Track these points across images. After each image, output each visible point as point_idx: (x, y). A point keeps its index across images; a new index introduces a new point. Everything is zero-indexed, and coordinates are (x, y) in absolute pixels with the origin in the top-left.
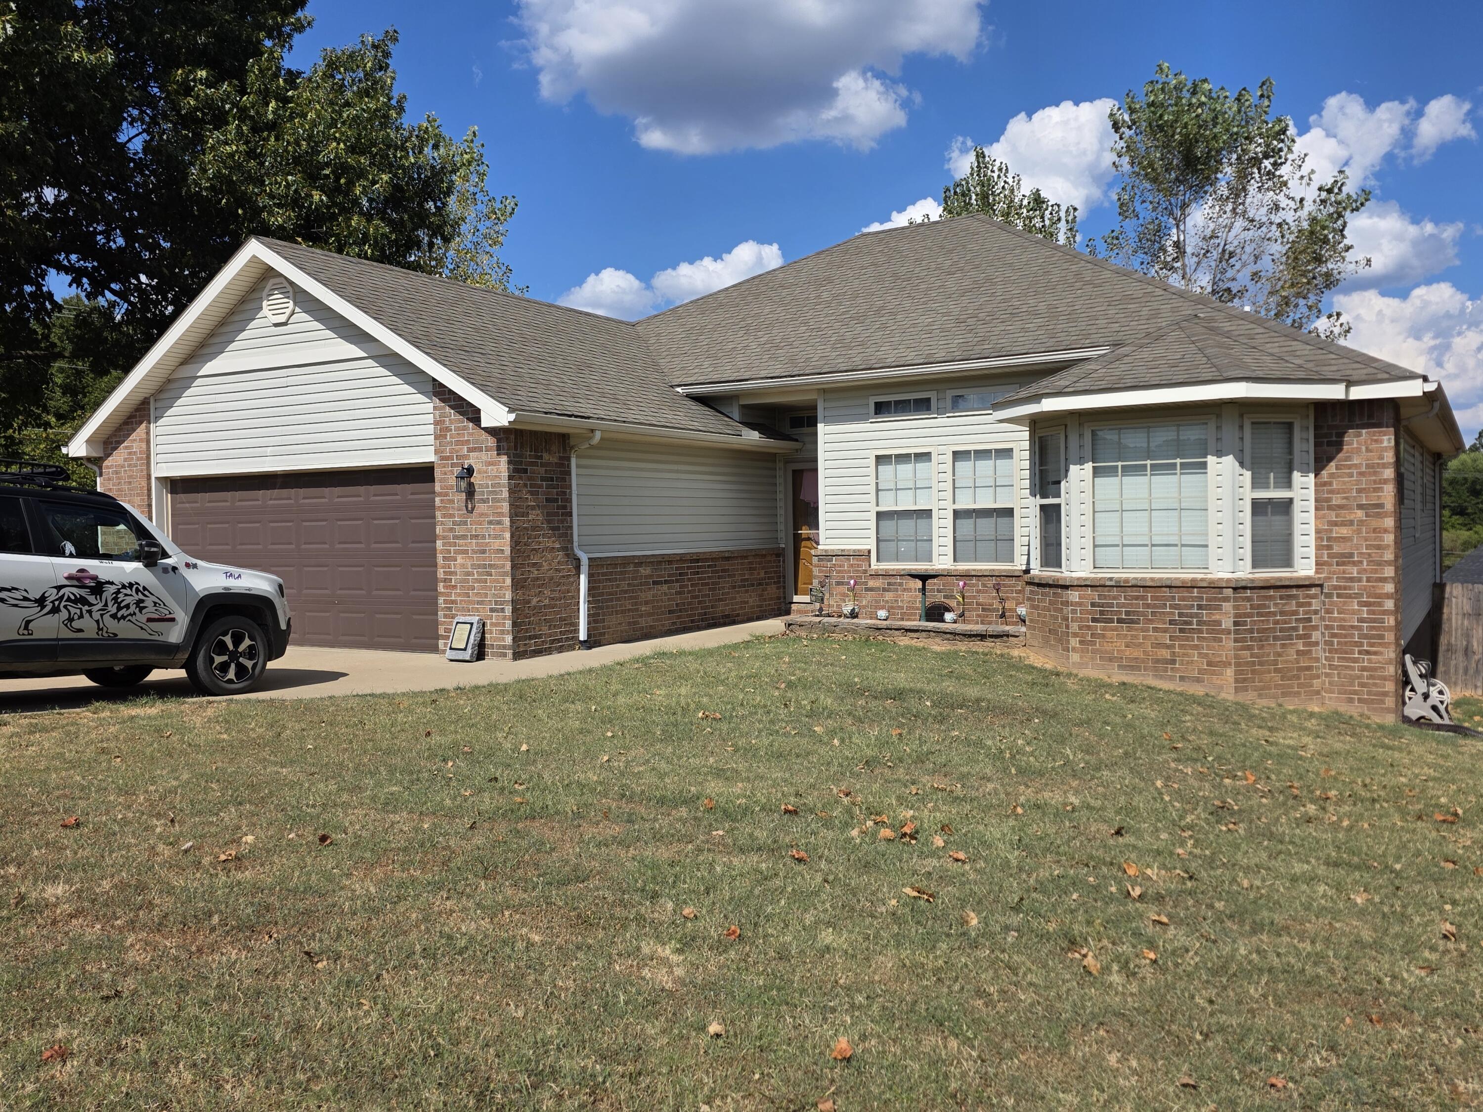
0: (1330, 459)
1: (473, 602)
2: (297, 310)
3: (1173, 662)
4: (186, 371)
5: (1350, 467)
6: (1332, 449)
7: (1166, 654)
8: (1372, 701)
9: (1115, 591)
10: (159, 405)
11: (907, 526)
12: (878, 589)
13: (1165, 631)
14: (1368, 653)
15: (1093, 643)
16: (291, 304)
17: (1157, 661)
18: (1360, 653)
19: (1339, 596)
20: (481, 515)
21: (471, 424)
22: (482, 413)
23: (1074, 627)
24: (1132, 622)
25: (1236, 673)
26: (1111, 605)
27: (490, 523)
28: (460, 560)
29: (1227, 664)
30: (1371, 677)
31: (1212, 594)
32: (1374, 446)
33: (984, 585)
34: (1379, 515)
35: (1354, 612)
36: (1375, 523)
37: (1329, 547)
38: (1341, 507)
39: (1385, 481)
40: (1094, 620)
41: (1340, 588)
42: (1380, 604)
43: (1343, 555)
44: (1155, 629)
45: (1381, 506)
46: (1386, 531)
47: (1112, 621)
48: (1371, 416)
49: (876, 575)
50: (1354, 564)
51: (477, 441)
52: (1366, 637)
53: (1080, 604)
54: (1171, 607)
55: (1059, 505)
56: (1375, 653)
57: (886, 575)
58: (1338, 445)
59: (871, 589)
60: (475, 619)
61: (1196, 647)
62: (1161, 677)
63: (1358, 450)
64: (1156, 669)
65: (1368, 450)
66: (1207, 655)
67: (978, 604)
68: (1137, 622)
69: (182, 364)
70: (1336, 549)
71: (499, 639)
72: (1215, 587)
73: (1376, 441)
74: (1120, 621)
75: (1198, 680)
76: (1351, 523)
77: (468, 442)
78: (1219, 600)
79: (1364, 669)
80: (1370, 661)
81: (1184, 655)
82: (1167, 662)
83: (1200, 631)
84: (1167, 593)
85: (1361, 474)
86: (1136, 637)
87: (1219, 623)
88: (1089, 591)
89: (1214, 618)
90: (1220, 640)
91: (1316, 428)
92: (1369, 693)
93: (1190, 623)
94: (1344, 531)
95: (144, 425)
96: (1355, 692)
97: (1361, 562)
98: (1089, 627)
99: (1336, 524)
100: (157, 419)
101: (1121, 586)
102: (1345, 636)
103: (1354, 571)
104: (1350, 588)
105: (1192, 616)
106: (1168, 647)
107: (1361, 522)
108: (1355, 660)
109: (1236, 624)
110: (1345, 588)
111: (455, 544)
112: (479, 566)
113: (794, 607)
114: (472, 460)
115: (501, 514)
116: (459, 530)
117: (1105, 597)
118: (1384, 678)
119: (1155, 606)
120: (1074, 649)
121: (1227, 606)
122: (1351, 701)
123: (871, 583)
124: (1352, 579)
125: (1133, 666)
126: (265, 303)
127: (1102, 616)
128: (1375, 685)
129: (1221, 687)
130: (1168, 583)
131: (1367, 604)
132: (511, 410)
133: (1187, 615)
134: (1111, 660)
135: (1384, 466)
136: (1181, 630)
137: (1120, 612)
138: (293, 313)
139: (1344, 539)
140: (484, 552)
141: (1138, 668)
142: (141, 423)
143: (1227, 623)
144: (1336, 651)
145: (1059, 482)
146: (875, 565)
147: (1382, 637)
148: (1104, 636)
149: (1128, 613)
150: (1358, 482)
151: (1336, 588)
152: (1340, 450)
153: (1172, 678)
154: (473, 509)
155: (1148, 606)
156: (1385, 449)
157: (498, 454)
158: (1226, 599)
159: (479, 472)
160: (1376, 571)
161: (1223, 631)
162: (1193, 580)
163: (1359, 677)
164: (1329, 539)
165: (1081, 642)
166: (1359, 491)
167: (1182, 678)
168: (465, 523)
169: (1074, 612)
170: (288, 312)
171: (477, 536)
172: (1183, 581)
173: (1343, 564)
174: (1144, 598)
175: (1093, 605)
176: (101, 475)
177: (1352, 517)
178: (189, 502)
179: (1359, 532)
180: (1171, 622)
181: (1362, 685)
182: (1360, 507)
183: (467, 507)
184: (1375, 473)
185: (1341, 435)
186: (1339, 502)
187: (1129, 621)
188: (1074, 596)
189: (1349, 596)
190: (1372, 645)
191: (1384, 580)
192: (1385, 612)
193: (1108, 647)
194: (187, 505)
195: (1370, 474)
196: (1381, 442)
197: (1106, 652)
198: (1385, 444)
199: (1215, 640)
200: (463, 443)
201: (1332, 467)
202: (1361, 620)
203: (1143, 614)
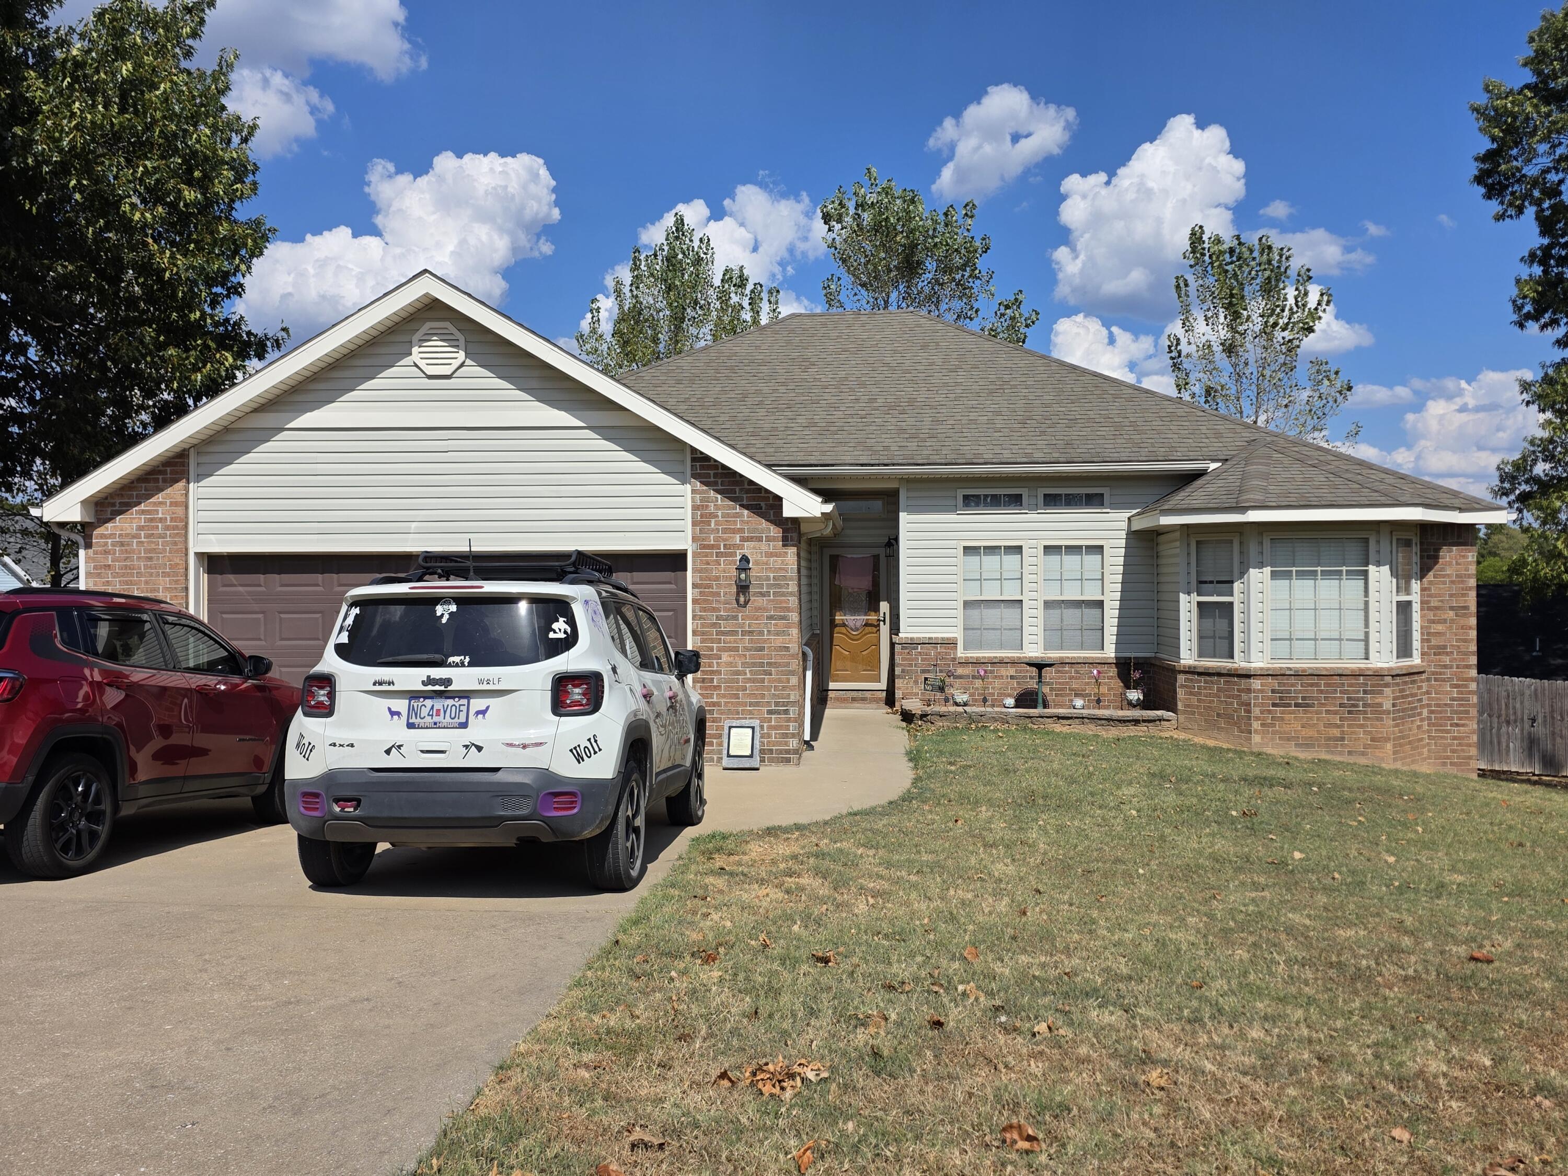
0: (1429, 570)
1: (745, 704)
2: (468, 362)
3: (1343, 739)
4: (268, 420)
5: (1444, 576)
6: (1430, 561)
7: (1336, 732)
8: (1460, 764)
9: (1293, 680)
10: (203, 459)
11: (992, 616)
12: (968, 677)
13: (1336, 713)
14: (1457, 725)
15: (1273, 725)
16: (461, 355)
17: (1329, 739)
18: (1451, 725)
19: (1436, 680)
20: (758, 609)
21: (746, 512)
22: (784, 501)
23: (1256, 711)
24: (1308, 705)
25: (1394, 746)
26: (1289, 692)
27: (770, 618)
28: (725, 657)
29: (1387, 739)
30: (1460, 744)
31: (1375, 681)
32: (1462, 560)
33: (1077, 672)
34: (1465, 615)
35: (1447, 693)
36: (1463, 621)
37: (1428, 641)
38: (1437, 608)
39: (1470, 589)
40: (1274, 705)
41: (1436, 673)
42: (1466, 686)
43: (1439, 647)
44: (1328, 712)
45: (1466, 608)
46: (1470, 628)
47: (1289, 705)
48: (1459, 536)
49: (966, 663)
50: (1447, 654)
51: (755, 530)
52: (1456, 712)
53: (1262, 691)
54: (1341, 692)
55: (1231, 604)
56: (1463, 725)
57: (978, 663)
58: (1435, 559)
59: (960, 677)
60: (756, 723)
61: (1362, 726)
62: (1332, 753)
63: (1450, 564)
64: (1328, 746)
65: (1457, 564)
66: (1370, 732)
67: (1071, 690)
68: (1312, 706)
69: (255, 410)
70: (1433, 642)
71: (779, 744)
72: (1378, 675)
73: (1464, 556)
74: (1297, 705)
75: (1363, 754)
76: (1445, 621)
77: (741, 530)
78: (1381, 686)
79: (1454, 738)
80: (1459, 732)
81: (1352, 733)
82: (1337, 739)
83: (1365, 712)
84: (1315, 680)
85: (1452, 582)
86: (1311, 718)
87: (1380, 705)
88: (1270, 679)
89: (1377, 701)
90: (1382, 719)
91: (1421, 544)
92: (1458, 757)
93: (1356, 706)
94: (1440, 628)
95: (181, 484)
96: (1448, 758)
97: (1452, 653)
98: (1269, 712)
99: (1433, 622)
100: (200, 477)
101: (1298, 675)
102: (1441, 712)
103: (1447, 660)
104: (1444, 673)
105: (1358, 699)
106: (1337, 726)
107: (1452, 621)
108: (1448, 732)
109: (1394, 705)
110: (1441, 674)
111: (719, 641)
112: (754, 665)
113: (831, 695)
114: (748, 549)
115: (788, 609)
116: (724, 626)
117: (1284, 685)
118: (1469, 745)
119: (1327, 692)
120: (1256, 731)
121: (1387, 691)
122: (1444, 764)
123: (960, 671)
124: (1445, 667)
125: (1307, 744)
126: (415, 350)
127: (1281, 701)
128: (1463, 750)
129: (1382, 759)
130: (1340, 672)
131: (1457, 686)
132: (826, 501)
133: (1353, 699)
134: (1288, 739)
135: (1469, 576)
136: (1349, 712)
137: (1297, 698)
138: (462, 365)
139: (1439, 634)
140: (761, 649)
141: (1313, 746)
142: (177, 481)
143: (1387, 705)
144: (1434, 725)
145: (1232, 582)
146: (961, 653)
147: (1467, 712)
148: (1282, 719)
149: (1304, 698)
150: (1450, 589)
151: (1433, 673)
152: (1436, 563)
153: (1341, 753)
154: (746, 603)
155: (1321, 692)
156: (1470, 563)
157: (784, 546)
158: (1387, 685)
159: (757, 563)
160: (1463, 660)
161: (1384, 712)
162: (1360, 669)
163: (1450, 745)
164: (1428, 634)
165: (1262, 725)
166: (1451, 595)
167: (1350, 753)
168: (735, 618)
169: (1256, 698)
170: (456, 363)
171: (751, 632)
172: (1353, 670)
173: (1439, 654)
174: (1317, 685)
175: (1273, 691)
176: (88, 546)
177: (1446, 616)
178: (241, 585)
179: (1450, 628)
180: (1341, 705)
181: (1453, 751)
182: (1452, 608)
183: (737, 601)
184: (1463, 582)
185: (1437, 550)
186: (1436, 604)
187: (1304, 705)
188: (1256, 684)
189: (1444, 680)
190: (1460, 719)
191: (1469, 667)
192: (1470, 692)
193: (1286, 728)
194: (241, 589)
195: (1459, 582)
196: (1467, 557)
197: (1285, 733)
198: (1470, 559)
199: (1377, 719)
200: (734, 531)
201: (1430, 576)
202: (1453, 699)
203: (1318, 699)
